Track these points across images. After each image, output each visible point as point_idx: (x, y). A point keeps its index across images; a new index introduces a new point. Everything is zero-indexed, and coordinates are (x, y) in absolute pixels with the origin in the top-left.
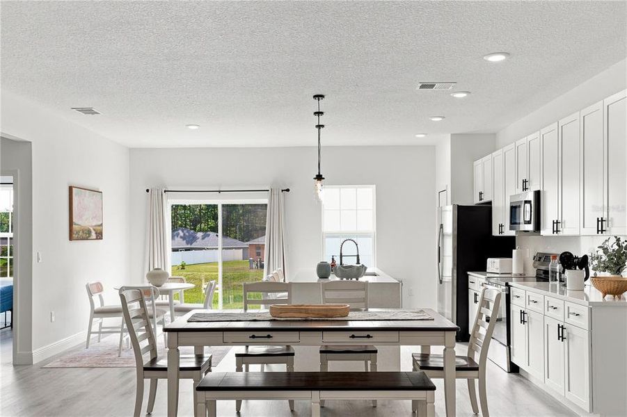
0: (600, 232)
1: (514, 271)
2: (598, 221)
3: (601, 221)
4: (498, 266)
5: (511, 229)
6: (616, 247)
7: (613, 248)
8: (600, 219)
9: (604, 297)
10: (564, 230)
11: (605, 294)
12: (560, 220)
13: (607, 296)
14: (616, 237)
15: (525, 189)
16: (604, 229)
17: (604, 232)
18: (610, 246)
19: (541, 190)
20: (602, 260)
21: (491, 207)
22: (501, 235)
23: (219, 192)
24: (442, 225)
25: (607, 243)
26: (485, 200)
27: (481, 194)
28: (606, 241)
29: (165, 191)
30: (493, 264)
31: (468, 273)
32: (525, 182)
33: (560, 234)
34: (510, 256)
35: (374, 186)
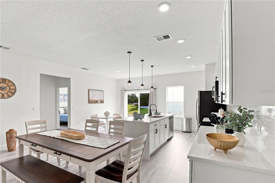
23: (138, 90)
29: (125, 90)
35: (183, 86)
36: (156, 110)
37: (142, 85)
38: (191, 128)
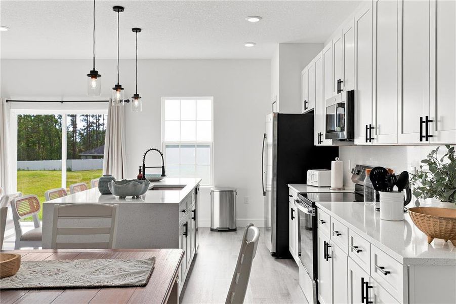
0: (424, 139)
1: (333, 186)
2: (422, 122)
3: (425, 122)
4: (317, 179)
5: (327, 138)
6: (447, 161)
7: (444, 163)
8: (424, 119)
9: (430, 243)
10: (379, 136)
11: (432, 237)
12: (374, 125)
13: (435, 240)
14: (448, 146)
15: (339, 91)
16: (430, 134)
17: (430, 139)
18: (439, 159)
19: (355, 89)
20: (429, 179)
21: (314, 115)
22: (320, 145)
23: (62, 102)
24: (265, 135)
25: (435, 155)
26: (310, 108)
27: (306, 102)
28: (434, 152)
29: (7, 101)
30: (313, 175)
31: (289, 185)
32: (340, 82)
33: (374, 142)
34: (329, 168)
35: (212, 97)
36: (163, 167)
37: (118, 87)
38: (236, 218)
